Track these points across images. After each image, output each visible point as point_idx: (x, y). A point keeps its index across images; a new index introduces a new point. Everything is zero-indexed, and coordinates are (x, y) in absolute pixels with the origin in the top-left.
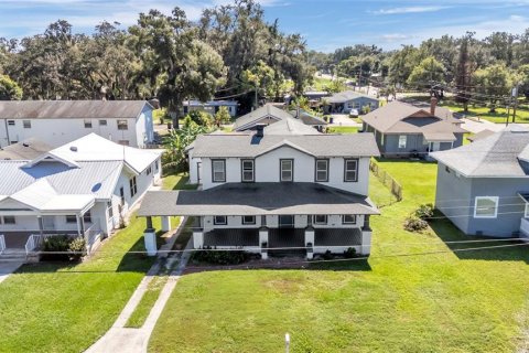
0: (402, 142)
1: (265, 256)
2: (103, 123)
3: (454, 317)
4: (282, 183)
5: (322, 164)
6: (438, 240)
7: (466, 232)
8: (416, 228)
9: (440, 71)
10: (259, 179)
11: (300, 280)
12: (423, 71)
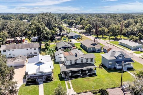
0: (91, 49)
1: (81, 76)
2: (31, 49)
3: (111, 81)
4: (81, 63)
5: (87, 59)
6: (104, 69)
7: (108, 68)
8: (100, 68)
9: (91, 27)
10: (78, 63)
11: (89, 79)
12: (88, 27)
